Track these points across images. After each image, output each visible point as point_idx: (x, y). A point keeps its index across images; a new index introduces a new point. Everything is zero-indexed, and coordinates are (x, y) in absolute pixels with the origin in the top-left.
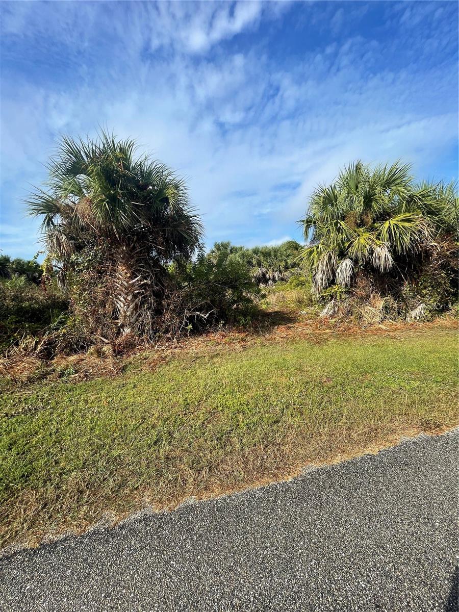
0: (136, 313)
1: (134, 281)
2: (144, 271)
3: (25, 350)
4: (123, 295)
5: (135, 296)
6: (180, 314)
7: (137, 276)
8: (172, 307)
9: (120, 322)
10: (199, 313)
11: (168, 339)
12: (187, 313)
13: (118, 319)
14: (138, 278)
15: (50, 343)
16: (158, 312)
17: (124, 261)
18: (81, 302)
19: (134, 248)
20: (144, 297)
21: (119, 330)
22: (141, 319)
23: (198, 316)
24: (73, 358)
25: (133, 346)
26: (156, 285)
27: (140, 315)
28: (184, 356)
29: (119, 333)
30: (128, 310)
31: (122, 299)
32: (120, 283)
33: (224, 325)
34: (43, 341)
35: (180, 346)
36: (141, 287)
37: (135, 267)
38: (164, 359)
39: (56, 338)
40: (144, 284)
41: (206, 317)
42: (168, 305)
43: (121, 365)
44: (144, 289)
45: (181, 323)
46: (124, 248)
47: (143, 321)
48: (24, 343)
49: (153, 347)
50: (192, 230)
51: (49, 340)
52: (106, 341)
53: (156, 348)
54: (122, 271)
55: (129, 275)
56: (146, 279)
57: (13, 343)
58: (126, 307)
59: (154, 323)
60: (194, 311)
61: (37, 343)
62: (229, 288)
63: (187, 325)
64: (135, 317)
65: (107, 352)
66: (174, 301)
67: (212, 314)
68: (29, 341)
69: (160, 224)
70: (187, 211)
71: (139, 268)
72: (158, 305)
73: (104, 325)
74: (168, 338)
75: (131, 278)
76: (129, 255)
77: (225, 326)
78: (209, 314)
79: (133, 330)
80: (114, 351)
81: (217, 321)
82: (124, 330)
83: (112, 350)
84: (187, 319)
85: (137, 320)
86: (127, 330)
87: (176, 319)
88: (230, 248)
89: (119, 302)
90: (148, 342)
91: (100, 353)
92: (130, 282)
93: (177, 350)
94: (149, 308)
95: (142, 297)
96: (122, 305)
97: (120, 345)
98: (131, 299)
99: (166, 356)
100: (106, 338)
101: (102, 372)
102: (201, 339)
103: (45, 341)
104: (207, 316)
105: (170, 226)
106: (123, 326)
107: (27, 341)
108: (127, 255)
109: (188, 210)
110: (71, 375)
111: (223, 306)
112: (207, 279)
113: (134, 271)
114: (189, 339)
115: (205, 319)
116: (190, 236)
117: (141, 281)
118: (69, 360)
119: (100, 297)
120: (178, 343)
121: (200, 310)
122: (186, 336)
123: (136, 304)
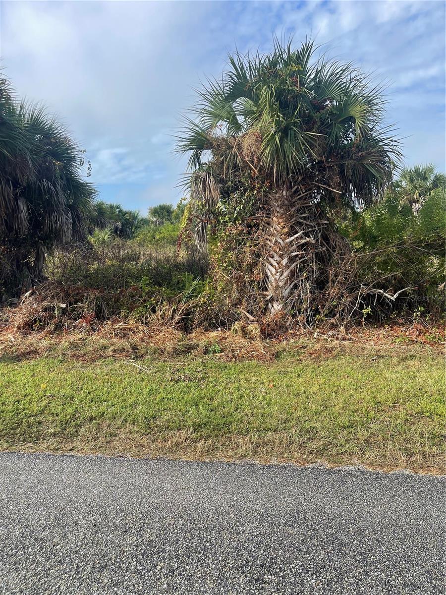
0: (290, 285)
1: (292, 238)
2: (306, 224)
3: (163, 318)
4: (277, 258)
5: (292, 260)
6: (352, 290)
7: (297, 233)
8: (340, 278)
9: (270, 294)
10: (382, 291)
11: (333, 326)
12: (363, 290)
13: (267, 290)
14: (299, 234)
15: (188, 313)
16: (321, 284)
17: (281, 211)
18: (225, 265)
19: (297, 191)
20: (303, 262)
21: (267, 305)
22: (296, 292)
23: (380, 296)
24: (213, 334)
25: (284, 330)
26: (322, 245)
27: (296, 287)
28: (358, 351)
29: (266, 310)
30: (281, 278)
31: (275, 263)
32: (274, 241)
33: (423, 314)
34: (181, 311)
35: (351, 338)
36: (301, 247)
37: (294, 219)
38: (329, 351)
39: (194, 307)
40: (305, 244)
41: (392, 298)
42: (336, 276)
43: (274, 351)
44: (305, 250)
45: (353, 303)
46: (284, 193)
47: (299, 296)
48: (161, 310)
49: (311, 333)
50: (385, 162)
51: (187, 310)
52: (251, 318)
53: (315, 336)
54: (277, 224)
55: (286, 230)
56: (309, 237)
57: (149, 308)
58: (278, 274)
59: (314, 299)
60: (374, 287)
61: (174, 311)
62: (435, 254)
63: (361, 308)
64: (288, 290)
65: (254, 332)
66: (345, 270)
67: (404, 294)
68: (166, 308)
69: (336, 156)
70: (379, 131)
71: (301, 220)
72: (322, 274)
73: (249, 297)
74: (332, 324)
75: (289, 235)
76: (289, 201)
77: (426, 317)
78: (399, 294)
79: (285, 306)
80: (263, 332)
81: (411, 306)
82: (273, 306)
83: (259, 329)
84: (364, 299)
85: (291, 293)
86: (277, 307)
87: (347, 297)
88: (432, 178)
89: (270, 267)
90: (305, 327)
91: (245, 333)
92: (288, 240)
93: (346, 343)
94: (308, 279)
95: (301, 262)
96: (274, 271)
97: (268, 325)
98: (286, 264)
99: (332, 348)
100: (251, 313)
101: (252, 354)
102: (382, 332)
103: (183, 310)
104: (395, 296)
105: (351, 158)
106: (272, 300)
107: (164, 308)
108: (286, 202)
109: (381, 131)
110: (216, 353)
111: (423, 282)
112: (401, 238)
113: (294, 224)
114: (364, 329)
115: (391, 301)
116: (380, 172)
117: (301, 238)
118: (210, 336)
119: (248, 258)
120: (347, 333)
121: (384, 287)
122: (359, 324)
123: (291, 271)
